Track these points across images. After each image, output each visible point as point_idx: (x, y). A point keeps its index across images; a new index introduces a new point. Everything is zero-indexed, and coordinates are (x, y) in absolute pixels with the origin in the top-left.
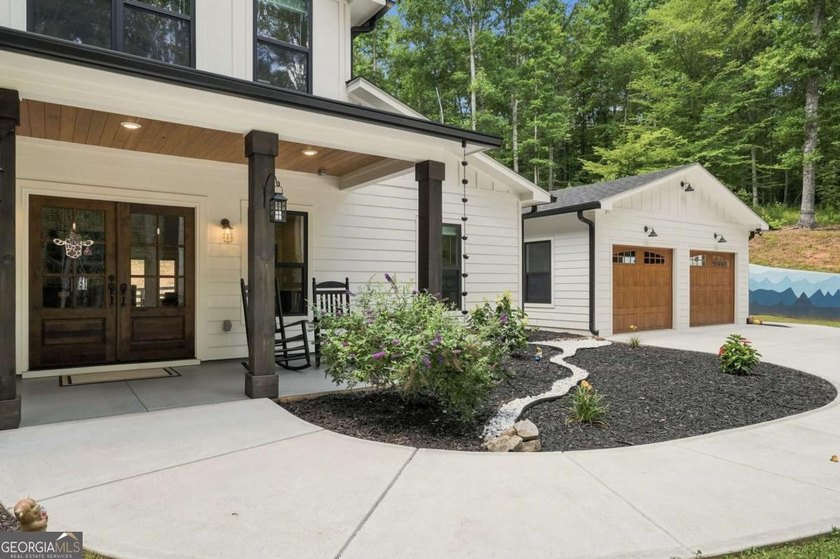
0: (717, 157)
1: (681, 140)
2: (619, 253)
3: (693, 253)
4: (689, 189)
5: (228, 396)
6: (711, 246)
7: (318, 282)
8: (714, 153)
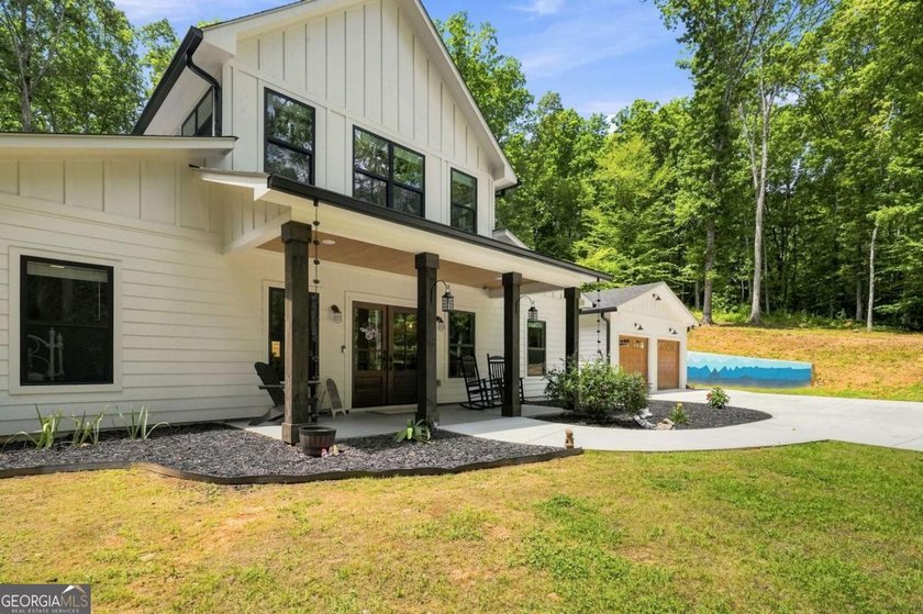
0: (646, 271)
1: (621, 256)
2: (624, 341)
3: (659, 341)
4: (658, 299)
5: (495, 417)
6: (670, 337)
7: (491, 356)
8: (645, 268)
